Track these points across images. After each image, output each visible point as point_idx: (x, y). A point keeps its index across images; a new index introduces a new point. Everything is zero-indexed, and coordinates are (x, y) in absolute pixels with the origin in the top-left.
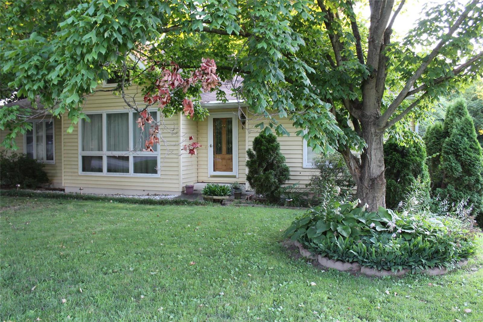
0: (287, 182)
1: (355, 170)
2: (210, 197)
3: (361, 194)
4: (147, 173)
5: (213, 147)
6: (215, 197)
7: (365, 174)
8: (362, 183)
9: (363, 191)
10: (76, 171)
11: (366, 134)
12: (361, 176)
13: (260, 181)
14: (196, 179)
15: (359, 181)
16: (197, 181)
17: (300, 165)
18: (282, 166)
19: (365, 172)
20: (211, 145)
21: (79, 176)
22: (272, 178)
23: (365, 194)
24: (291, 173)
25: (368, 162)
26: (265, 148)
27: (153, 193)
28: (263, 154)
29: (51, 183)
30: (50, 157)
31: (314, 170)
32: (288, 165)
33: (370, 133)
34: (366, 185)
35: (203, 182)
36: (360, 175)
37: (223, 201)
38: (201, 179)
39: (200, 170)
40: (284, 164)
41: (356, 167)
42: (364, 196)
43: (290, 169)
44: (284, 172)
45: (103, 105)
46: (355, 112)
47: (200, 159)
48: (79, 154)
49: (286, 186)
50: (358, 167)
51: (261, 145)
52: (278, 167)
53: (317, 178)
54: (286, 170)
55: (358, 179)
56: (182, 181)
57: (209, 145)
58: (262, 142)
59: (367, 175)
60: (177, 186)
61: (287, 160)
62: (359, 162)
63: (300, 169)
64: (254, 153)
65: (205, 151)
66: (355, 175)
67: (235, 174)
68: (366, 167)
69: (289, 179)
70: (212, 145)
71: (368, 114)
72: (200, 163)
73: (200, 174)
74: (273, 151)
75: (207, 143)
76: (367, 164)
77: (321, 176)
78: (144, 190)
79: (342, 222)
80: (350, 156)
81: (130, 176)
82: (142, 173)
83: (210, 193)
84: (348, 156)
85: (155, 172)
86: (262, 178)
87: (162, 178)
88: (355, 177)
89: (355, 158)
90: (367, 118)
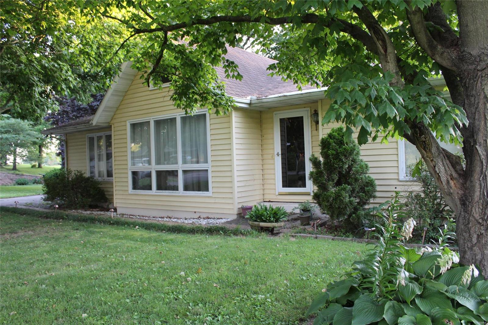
0: (372, 200)
1: (448, 182)
2: (256, 223)
3: (466, 235)
4: (199, 190)
5: (280, 156)
6: (262, 224)
7: (474, 191)
8: (466, 211)
9: (469, 229)
10: (126, 189)
11: (473, 99)
12: (465, 195)
13: (328, 201)
14: (261, 197)
15: (459, 206)
16: (262, 200)
17: (395, 176)
18: (362, 179)
19: (473, 186)
20: (278, 153)
21: (129, 194)
22: (346, 197)
23: (475, 236)
24: (378, 188)
25: (479, 163)
26: (334, 152)
27: (205, 216)
28: (331, 161)
29: (110, 203)
30: (110, 174)
31: (412, 183)
32: (373, 177)
33: (482, 96)
34: (477, 216)
35: (269, 201)
36: (461, 192)
37: (275, 229)
38: (267, 198)
39: (266, 186)
40: (367, 175)
41: (451, 175)
42: (474, 240)
43: (377, 182)
44: (367, 187)
45: (150, 111)
46: (442, 53)
47: (266, 172)
48: (129, 169)
49: (371, 206)
50: (455, 175)
51: (329, 149)
52: (356, 180)
53: (417, 196)
54: (370, 183)
55: (458, 203)
56: (237, 200)
57: (276, 153)
58: (329, 144)
59: (477, 194)
60: (230, 207)
61: (371, 170)
62: (459, 163)
63: (396, 182)
64: (321, 159)
65: (271, 161)
66: (450, 194)
67: (309, 191)
68: (476, 176)
69: (375, 197)
70: (280, 153)
71: (474, 52)
72: (266, 177)
73: (266, 191)
74: (345, 156)
75: (274, 151)
76: (478, 169)
77: (424, 192)
78: (195, 212)
79: (413, 302)
80: (434, 150)
81: (180, 194)
82: (193, 190)
83: (257, 218)
84: (430, 150)
85: (207, 189)
86: (330, 196)
87: (213, 196)
88: (448, 197)
89: (448, 156)
90: (472, 64)
